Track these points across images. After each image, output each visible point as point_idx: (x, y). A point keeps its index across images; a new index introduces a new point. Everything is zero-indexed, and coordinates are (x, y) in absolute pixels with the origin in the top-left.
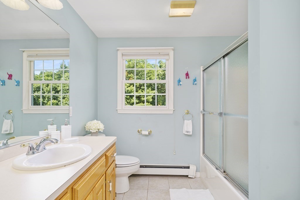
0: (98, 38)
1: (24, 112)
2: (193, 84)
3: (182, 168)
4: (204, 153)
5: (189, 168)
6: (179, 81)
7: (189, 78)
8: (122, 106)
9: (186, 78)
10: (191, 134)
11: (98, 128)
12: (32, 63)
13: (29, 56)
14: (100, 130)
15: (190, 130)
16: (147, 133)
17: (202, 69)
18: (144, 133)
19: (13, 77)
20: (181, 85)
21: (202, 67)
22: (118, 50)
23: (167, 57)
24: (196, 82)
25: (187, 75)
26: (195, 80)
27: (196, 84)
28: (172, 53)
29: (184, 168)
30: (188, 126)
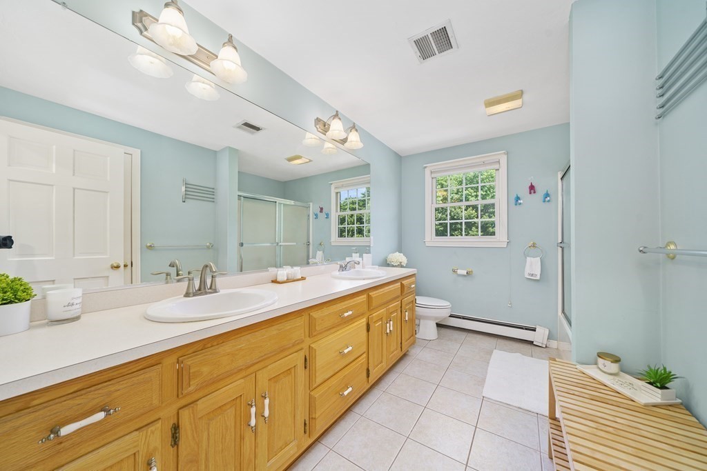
0: (401, 157)
1: (333, 244)
2: (544, 201)
3: (522, 328)
4: (563, 311)
5: (535, 331)
6: (518, 198)
7: (535, 192)
8: (430, 237)
9: (530, 193)
10: (538, 278)
11: (400, 261)
12: (339, 194)
13: (336, 188)
14: (402, 264)
15: (538, 272)
16: (464, 272)
17: (560, 176)
18: (460, 272)
19: (324, 210)
20: (520, 204)
21: (559, 173)
22: (425, 167)
23: (497, 166)
24: (548, 198)
25: (532, 188)
26: (547, 195)
27: (549, 201)
28: (504, 160)
29: (526, 329)
30: (533, 266)
